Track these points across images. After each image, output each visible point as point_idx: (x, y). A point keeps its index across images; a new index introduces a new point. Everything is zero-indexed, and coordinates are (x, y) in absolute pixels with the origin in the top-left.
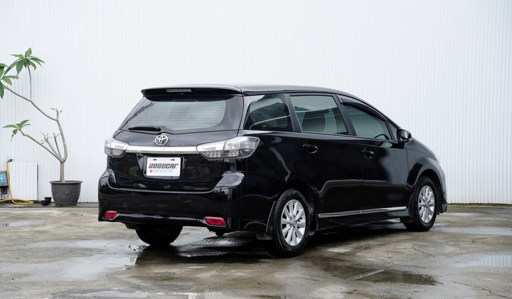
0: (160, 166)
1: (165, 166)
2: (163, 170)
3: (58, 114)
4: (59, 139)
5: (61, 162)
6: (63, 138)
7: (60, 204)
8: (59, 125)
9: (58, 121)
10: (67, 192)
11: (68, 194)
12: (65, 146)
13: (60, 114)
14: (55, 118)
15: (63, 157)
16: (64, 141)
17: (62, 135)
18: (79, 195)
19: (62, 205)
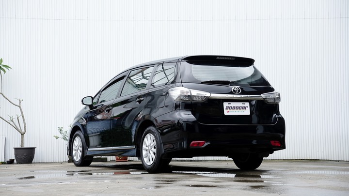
0: (234, 108)
1: (238, 108)
2: (237, 111)
3: (20, 102)
4: (21, 119)
5: (22, 134)
6: (23, 118)
7: (20, 162)
8: (21, 109)
9: (20, 107)
10: (25, 154)
11: (26, 156)
12: (25, 123)
13: (22, 102)
14: (19, 105)
15: (23, 131)
16: (24, 120)
17: (23, 116)
18: (34, 156)
19: (22, 163)
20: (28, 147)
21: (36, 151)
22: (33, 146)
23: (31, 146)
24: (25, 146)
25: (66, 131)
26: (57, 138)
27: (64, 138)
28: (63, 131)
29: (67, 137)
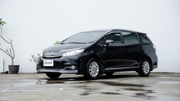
3: (11, 41)
4: (12, 50)
5: (12, 58)
7: (12, 73)
8: (12, 45)
9: (11, 44)
10: (14, 69)
11: (15, 70)
12: (14, 53)
13: (12, 41)
14: (10, 43)
15: (13, 56)
16: (13, 51)
17: (13, 49)
18: (19, 70)
19: (12, 74)
20: (16, 65)
21: (20, 67)
22: (18, 65)
23: (17, 65)
24: (14, 64)
25: (36, 57)
26: (31, 60)
27: (35, 61)
28: (34, 57)
29: (36, 60)
